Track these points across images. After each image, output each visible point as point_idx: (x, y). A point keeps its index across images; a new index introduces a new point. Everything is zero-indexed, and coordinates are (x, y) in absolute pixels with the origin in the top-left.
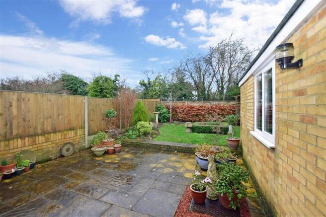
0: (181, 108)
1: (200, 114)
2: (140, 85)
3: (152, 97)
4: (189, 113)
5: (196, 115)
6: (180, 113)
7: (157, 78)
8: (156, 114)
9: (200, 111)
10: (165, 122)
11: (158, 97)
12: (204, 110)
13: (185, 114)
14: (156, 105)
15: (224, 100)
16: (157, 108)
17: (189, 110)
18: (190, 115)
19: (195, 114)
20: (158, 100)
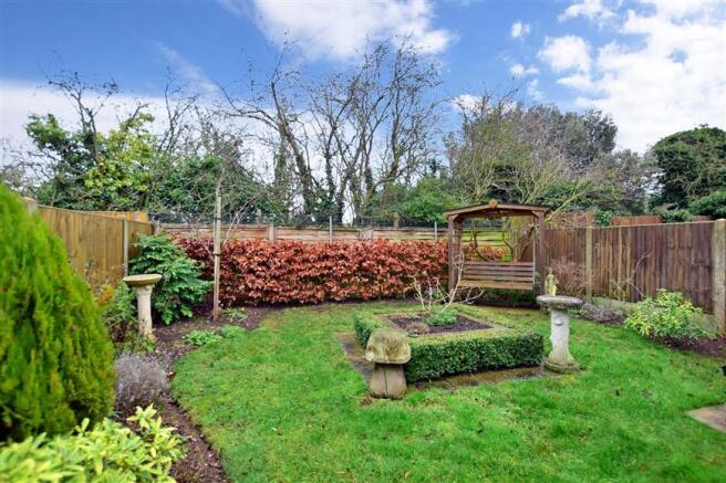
0: (255, 253)
1: (328, 275)
2: (30, 144)
3: (104, 203)
4: (290, 272)
5: (315, 280)
6: (251, 271)
7: (130, 123)
8: (142, 285)
9: (329, 264)
10: (185, 319)
11: (140, 206)
12: (343, 257)
13: (274, 277)
14: (133, 238)
15: (396, 223)
16: (135, 253)
17: (289, 261)
18: (293, 278)
19: (312, 273)
20: (141, 217)
